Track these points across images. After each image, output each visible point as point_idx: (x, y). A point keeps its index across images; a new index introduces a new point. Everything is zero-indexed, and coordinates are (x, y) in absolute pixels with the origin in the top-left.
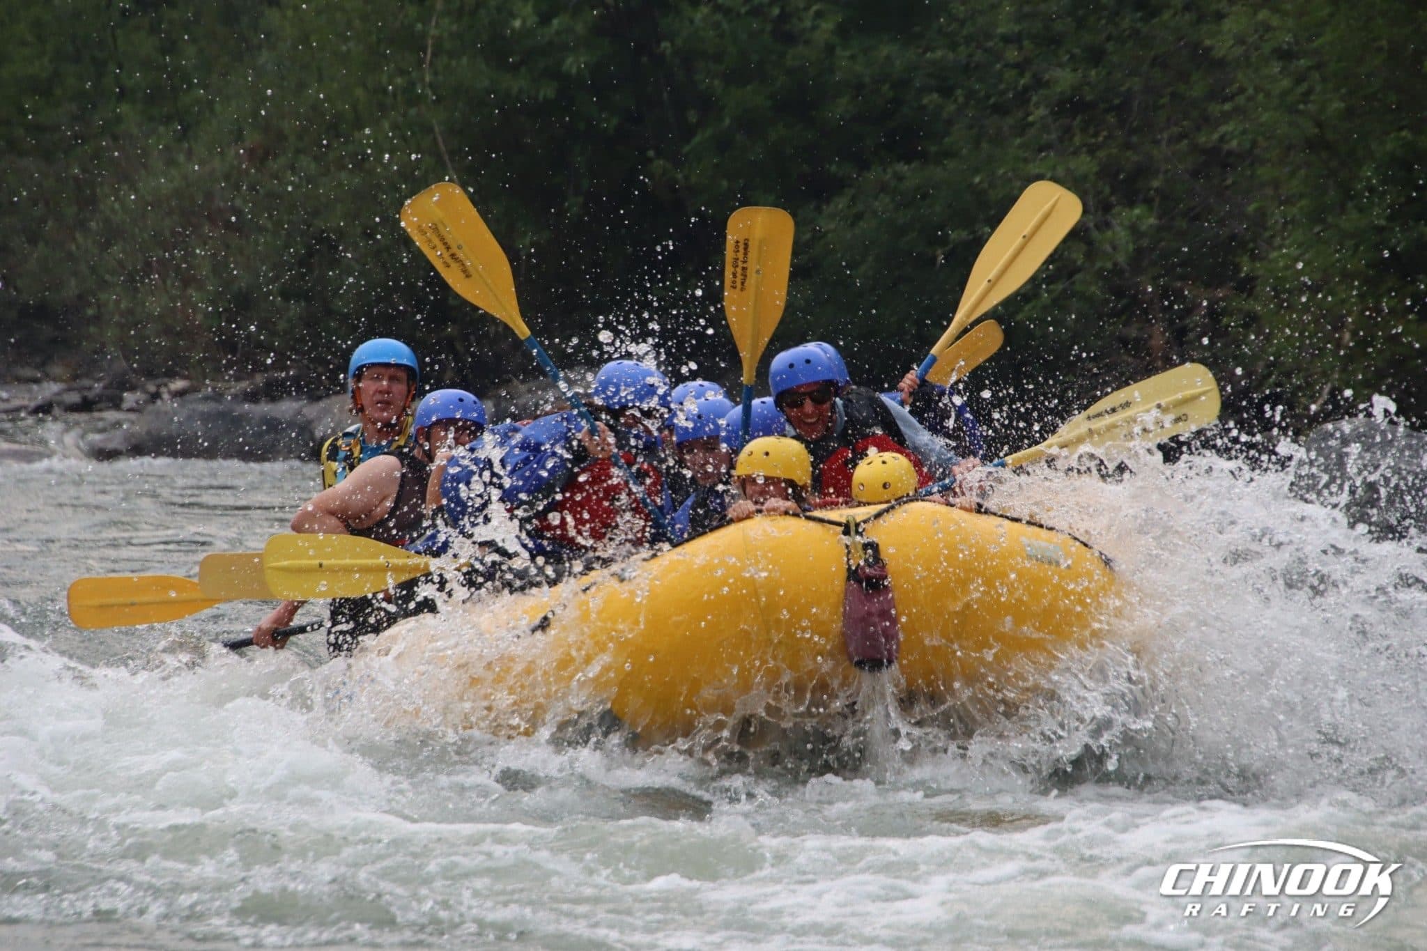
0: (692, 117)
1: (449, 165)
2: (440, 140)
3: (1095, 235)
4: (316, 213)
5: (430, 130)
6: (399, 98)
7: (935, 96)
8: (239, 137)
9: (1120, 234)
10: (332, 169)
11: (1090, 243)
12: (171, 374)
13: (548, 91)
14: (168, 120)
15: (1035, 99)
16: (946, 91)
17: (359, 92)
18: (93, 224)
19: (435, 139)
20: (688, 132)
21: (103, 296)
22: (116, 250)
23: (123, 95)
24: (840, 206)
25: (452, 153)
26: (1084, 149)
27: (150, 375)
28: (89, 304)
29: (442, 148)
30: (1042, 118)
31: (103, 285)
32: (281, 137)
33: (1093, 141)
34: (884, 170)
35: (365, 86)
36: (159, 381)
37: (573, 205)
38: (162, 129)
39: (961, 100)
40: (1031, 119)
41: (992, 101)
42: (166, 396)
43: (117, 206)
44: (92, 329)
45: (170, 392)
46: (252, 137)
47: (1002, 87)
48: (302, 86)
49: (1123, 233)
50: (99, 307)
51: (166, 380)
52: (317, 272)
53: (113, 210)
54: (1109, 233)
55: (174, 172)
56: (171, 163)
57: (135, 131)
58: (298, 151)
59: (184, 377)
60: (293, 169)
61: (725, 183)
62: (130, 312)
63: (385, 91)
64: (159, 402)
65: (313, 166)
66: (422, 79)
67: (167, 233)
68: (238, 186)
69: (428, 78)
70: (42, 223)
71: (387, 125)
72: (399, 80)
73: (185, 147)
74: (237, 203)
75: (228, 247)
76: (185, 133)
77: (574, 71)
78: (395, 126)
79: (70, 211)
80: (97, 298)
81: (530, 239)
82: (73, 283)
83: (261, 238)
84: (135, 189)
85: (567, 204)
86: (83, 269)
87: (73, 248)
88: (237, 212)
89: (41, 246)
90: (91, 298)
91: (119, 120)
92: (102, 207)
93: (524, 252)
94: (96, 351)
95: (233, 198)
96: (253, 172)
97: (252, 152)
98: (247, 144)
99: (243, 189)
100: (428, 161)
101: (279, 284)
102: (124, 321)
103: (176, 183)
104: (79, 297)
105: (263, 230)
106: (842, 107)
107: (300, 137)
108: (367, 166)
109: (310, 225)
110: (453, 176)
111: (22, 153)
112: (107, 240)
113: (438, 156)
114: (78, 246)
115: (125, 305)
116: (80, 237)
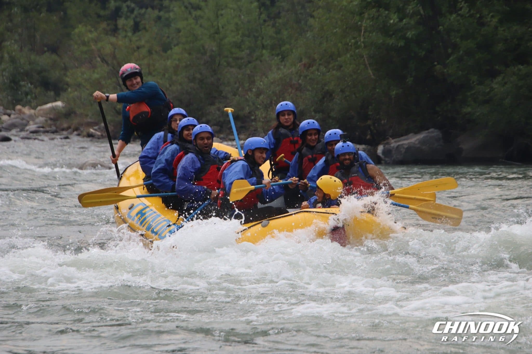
0: (450, 51)
1: (369, 68)
2: (366, 59)
4: (325, 84)
5: (363, 57)
6: (353, 47)
8: (301, 61)
10: (331, 70)
13: (402, 43)
14: (278, 55)
17: (340, 45)
18: (254, 90)
19: (364, 60)
20: (449, 56)
21: (257, 113)
22: (261, 97)
23: (263, 47)
24: (499, 80)
25: (370, 64)
28: (253, 115)
29: (367, 63)
31: (257, 109)
32: (314, 60)
34: (514, 68)
35: (341, 43)
37: (410, 80)
38: (276, 58)
43: (261, 83)
44: (253, 123)
46: (305, 61)
48: (321, 43)
50: (256, 116)
52: (325, 103)
53: (260, 85)
55: (279, 72)
56: (279, 69)
57: (267, 59)
58: (320, 64)
60: (318, 70)
61: (460, 73)
62: (265, 117)
63: (348, 44)
65: (324, 69)
66: (360, 40)
67: (277, 92)
68: (300, 76)
69: (362, 40)
70: (238, 89)
71: (348, 56)
72: (353, 41)
73: (283, 63)
74: (300, 81)
75: (297, 96)
76: (283, 59)
77: (410, 36)
78: (351, 56)
79: (247, 85)
80: (255, 113)
81: (394, 92)
82: (247, 108)
83: (308, 93)
84: (268, 78)
85: (408, 80)
86: (251, 104)
87: (248, 97)
88: (300, 85)
89: (237, 96)
90: (253, 113)
91: (262, 55)
92: (257, 84)
93: (393, 97)
94: (255, 130)
95: (299, 80)
96: (305, 71)
97: (305, 65)
98: (303, 62)
99: (302, 78)
100: (362, 67)
101: (313, 108)
102: (263, 120)
103: (280, 75)
104: (249, 113)
105: (308, 90)
106: (500, 47)
107: (320, 60)
108: (342, 69)
109: (323, 89)
110: (370, 71)
111: (232, 67)
112: (258, 95)
113: (365, 65)
114: (249, 97)
115: (264, 115)
116: (250, 94)
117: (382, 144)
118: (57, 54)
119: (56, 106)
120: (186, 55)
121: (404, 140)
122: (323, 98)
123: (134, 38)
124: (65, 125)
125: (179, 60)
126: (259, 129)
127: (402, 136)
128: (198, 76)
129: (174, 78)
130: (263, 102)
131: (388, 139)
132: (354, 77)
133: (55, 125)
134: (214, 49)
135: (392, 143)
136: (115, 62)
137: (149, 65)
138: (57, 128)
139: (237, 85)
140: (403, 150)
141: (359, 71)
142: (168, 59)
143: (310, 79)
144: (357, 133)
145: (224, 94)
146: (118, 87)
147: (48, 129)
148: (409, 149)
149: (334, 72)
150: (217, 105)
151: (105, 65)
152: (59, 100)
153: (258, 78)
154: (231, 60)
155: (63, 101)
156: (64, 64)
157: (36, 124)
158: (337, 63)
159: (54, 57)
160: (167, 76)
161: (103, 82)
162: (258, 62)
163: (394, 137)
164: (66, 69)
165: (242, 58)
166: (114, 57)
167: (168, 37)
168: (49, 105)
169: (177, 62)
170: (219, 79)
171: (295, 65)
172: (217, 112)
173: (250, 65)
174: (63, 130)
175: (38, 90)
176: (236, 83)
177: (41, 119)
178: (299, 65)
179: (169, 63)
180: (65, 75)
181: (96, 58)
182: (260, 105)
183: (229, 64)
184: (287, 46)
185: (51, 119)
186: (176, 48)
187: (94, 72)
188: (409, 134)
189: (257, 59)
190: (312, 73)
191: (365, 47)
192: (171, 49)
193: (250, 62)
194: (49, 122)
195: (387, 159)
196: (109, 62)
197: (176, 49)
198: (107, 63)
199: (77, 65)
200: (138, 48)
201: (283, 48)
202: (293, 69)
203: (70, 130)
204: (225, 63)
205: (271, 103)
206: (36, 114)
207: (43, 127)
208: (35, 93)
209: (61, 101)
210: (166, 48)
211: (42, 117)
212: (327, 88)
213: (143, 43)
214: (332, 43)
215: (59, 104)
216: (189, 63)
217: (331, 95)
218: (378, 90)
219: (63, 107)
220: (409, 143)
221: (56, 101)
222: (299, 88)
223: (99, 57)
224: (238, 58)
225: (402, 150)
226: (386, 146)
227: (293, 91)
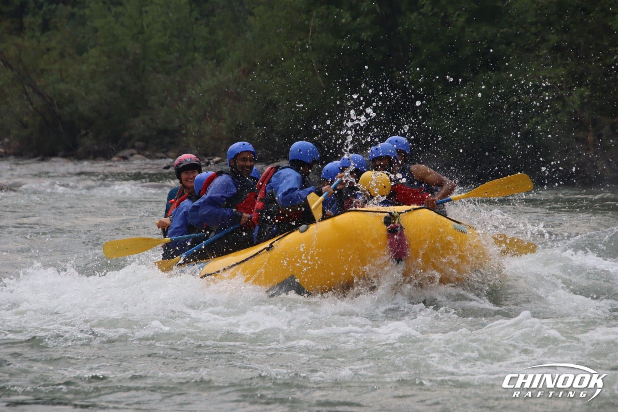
0: (410, 55)
1: (318, 75)
2: (314, 65)
3: (566, 98)
5: (311, 61)
6: (299, 50)
7: (504, 46)
8: (239, 65)
9: (575, 97)
10: (274, 77)
11: (564, 101)
12: (214, 155)
13: (356, 46)
14: (212, 59)
15: (542, 46)
16: (508, 44)
17: (284, 47)
18: (185, 99)
20: (409, 61)
21: (188, 126)
22: (193, 108)
23: (195, 49)
26: (562, 66)
27: (206, 155)
28: (183, 129)
29: (315, 68)
30: (545, 54)
31: (189, 121)
32: (255, 64)
33: (565, 62)
34: (484, 75)
35: (286, 45)
36: (209, 158)
38: (210, 62)
39: (514, 47)
40: (540, 54)
41: (526, 47)
42: (212, 163)
43: (193, 92)
44: (185, 138)
45: (213, 162)
46: (244, 65)
47: (530, 42)
48: (262, 46)
49: (576, 97)
50: (187, 130)
51: (212, 157)
54: (571, 97)
55: (214, 79)
56: (214, 75)
57: (200, 63)
58: (261, 70)
59: (219, 156)
60: (259, 77)
62: (199, 132)
63: (294, 47)
64: (209, 166)
66: (308, 42)
67: (212, 102)
68: (238, 83)
69: (310, 42)
70: (166, 98)
71: (294, 60)
72: (299, 43)
73: (219, 69)
74: (238, 90)
75: (235, 106)
76: (219, 63)
77: (365, 38)
78: (298, 60)
79: (176, 94)
80: (186, 126)
82: (177, 121)
83: (247, 103)
84: (200, 86)
86: (181, 115)
87: (177, 108)
88: (238, 93)
89: (165, 107)
90: (184, 127)
91: (194, 59)
92: (188, 92)
94: (186, 147)
95: (237, 88)
96: (244, 78)
97: (244, 71)
98: (242, 67)
99: (240, 85)
100: (310, 73)
101: (254, 121)
102: (196, 135)
103: (216, 83)
104: (180, 126)
105: (248, 100)
106: (468, 51)
107: (262, 65)
108: (287, 75)
109: (266, 98)
110: (319, 79)
111: (158, 72)
112: (190, 105)
113: (314, 72)
114: (179, 107)
115: (197, 129)
116: (180, 104)
120: (105, 59)
122: (266, 109)
123: (43, 39)
125: (96, 64)
126: (191, 145)
128: (119, 83)
129: (91, 85)
130: (195, 114)
132: (301, 84)
134: (138, 51)
136: (21, 67)
137: (60, 71)
139: (165, 94)
141: (306, 78)
142: (83, 63)
143: (250, 87)
145: (149, 104)
146: (25, 96)
149: (278, 79)
150: (142, 117)
151: (9, 70)
153: (190, 86)
154: (157, 64)
158: (281, 69)
160: (82, 82)
161: (7, 90)
162: (189, 67)
165: (170, 63)
166: (19, 60)
167: (84, 38)
169: (94, 67)
170: (144, 87)
171: (232, 71)
172: (142, 126)
173: (179, 71)
176: (163, 91)
178: (236, 71)
179: (84, 67)
182: (192, 117)
183: (155, 70)
184: (224, 49)
186: (93, 50)
189: (188, 63)
190: (253, 80)
191: (314, 50)
192: (87, 51)
193: (179, 67)
196: (14, 67)
197: (93, 52)
198: (11, 67)
200: (48, 50)
201: (219, 51)
202: (230, 75)
204: (151, 69)
205: (205, 114)
210: (81, 50)
212: (270, 97)
213: (53, 43)
214: (275, 45)
216: (108, 67)
217: (274, 106)
218: (328, 100)
222: (237, 98)
223: (2, 61)
224: (165, 63)
227: (231, 101)
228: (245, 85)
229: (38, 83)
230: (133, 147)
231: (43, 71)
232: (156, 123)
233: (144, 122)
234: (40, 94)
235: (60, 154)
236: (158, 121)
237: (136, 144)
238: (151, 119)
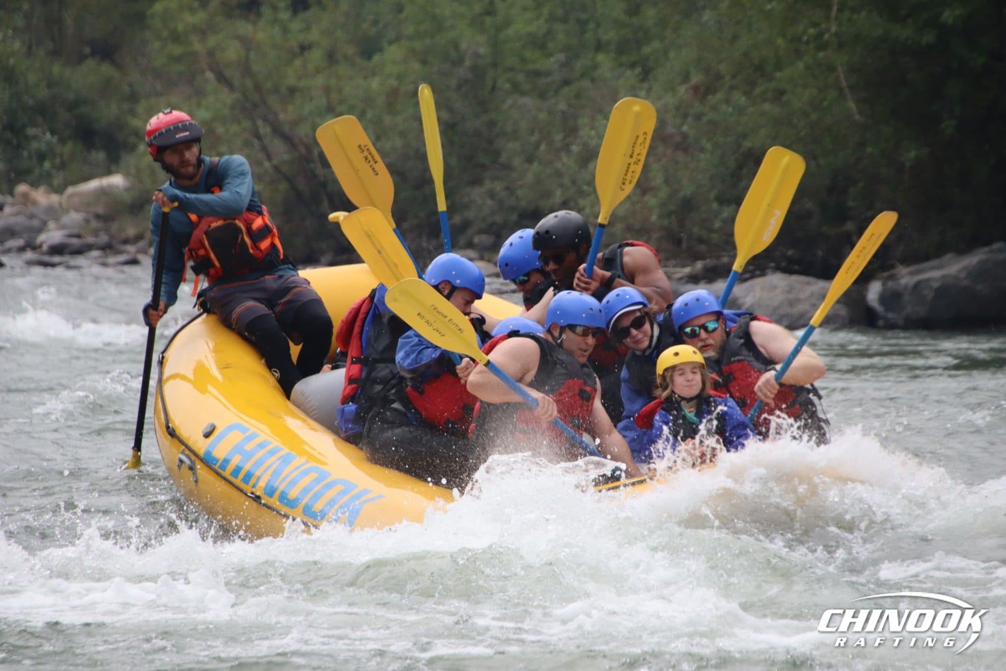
1: (849, 96)
2: (842, 76)
4: (745, 136)
5: (835, 69)
6: (812, 46)
8: (686, 78)
10: (758, 101)
13: (929, 38)
14: (633, 65)
17: (780, 41)
18: (575, 148)
19: (838, 77)
23: (599, 46)
25: (851, 87)
29: (844, 84)
32: (719, 77)
35: (784, 36)
37: (948, 126)
38: (628, 72)
43: (593, 133)
46: (696, 78)
48: (735, 37)
57: (608, 75)
58: (732, 88)
60: (727, 101)
63: (800, 39)
65: (743, 99)
66: (829, 30)
68: (685, 116)
69: (833, 29)
70: (537, 146)
71: (801, 65)
72: (812, 31)
73: (646, 85)
74: (685, 128)
76: (645, 74)
77: (950, 21)
78: (808, 67)
79: (559, 137)
80: (577, 203)
81: (913, 154)
82: (559, 192)
83: (702, 155)
85: (943, 126)
86: (566, 181)
87: (559, 165)
88: (685, 136)
89: (535, 164)
91: (595, 67)
92: (582, 133)
93: (908, 164)
95: (682, 125)
96: (697, 104)
97: (696, 89)
98: (693, 82)
99: (690, 119)
100: (833, 94)
101: (715, 191)
105: (702, 150)
107: (734, 77)
108: (785, 98)
109: (739, 146)
110: (852, 105)
111: (523, 93)
113: (841, 90)
114: (563, 165)
116: (565, 159)
117: (879, 279)
118: (114, 63)
119: (110, 186)
120: (416, 66)
121: (932, 268)
122: (740, 167)
123: (295, 26)
124: (131, 232)
125: (400, 77)
127: (927, 258)
129: (387, 120)
131: (893, 267)
132: (814, 116)
133: (107, 231)
134: (482, 51)
135: (902, 277)
136: (249, 83)
137: (327, 90)
138: (112, 237)
139: (535, 138)
140: (929, 295)
141: (825, 104)
142: (374, 74)
143: (710, 122)
144: (820, 253)
145: (503, 159)
146: (256, 142)
147: (90, 240)
148: (945, 290)
149: (767, 106)
150: (488, 185)
151: (226, 89)
152: (117, 172)
153: (586, 120)
154: (520, 77)
155: (127, 175)
156: (130, 85)
157: (63, 227)
158: (773, 84)
159: (106, 69)
160: (369, 114)
161: (220, 130)
162: (586, 83)
163: (909, 260)
164: (133, 98)
165: (548, 74)
166: (246, 69)
167: (375, 23)
168: (93, 184)
169: (395, 83)
170: (492, 124)
171: (673, 90)
172: (489, 202)
173: (565, 90)
174: (126, 242)
175: (69, 147)
176: (532, 132)
177: (75, 217)
178: (682, 90)
179: (375, 84)
180: (132, 112)
181: (203, 72)
183: (516, 88)
184: (656, 45)
185: (98, 217)
186: (393, 48)
187: (199, 105)
188: (945, 253)
189: (583, 75)
190: (714, 108)
191: (840, 45)
192: (381, 50)
193: (567, 82)
194: (94, 224)
195: (890, 315)
196: (236, 83)
197: (393, 52)
198: (230, 86)
199: (159, 87)
200: (303, 48)
201: (646, 50)
202: (669, 98)
203: (142, 244)
204: (507, 86)
206: (64, 202)
207: (78, 236)
208: (61, 156)
209: (122, 174)
210: (369, 48)
211: (77, 210)
212: (747, 144)
213: (314, 36)
214: (761, 36)
215: (117, 180)
218: (869, 150)
219: (127, 190)
220: (943, 277)
221: (109, 172)
222: (682, 145)
223: (212, 70)
224: (537, 74)
225: (926, 292)
226: (890, 284)
227: (669, 151)
228: (698, 117)
229: (282, 116)
230: (470, 245)
231: (292, 90)
232: (517, 198)
233: (492, 195)
234: (287, 139)
235: (324, 259)
236: (519, 192)
237: (476, 240)
238: (507, 188)
